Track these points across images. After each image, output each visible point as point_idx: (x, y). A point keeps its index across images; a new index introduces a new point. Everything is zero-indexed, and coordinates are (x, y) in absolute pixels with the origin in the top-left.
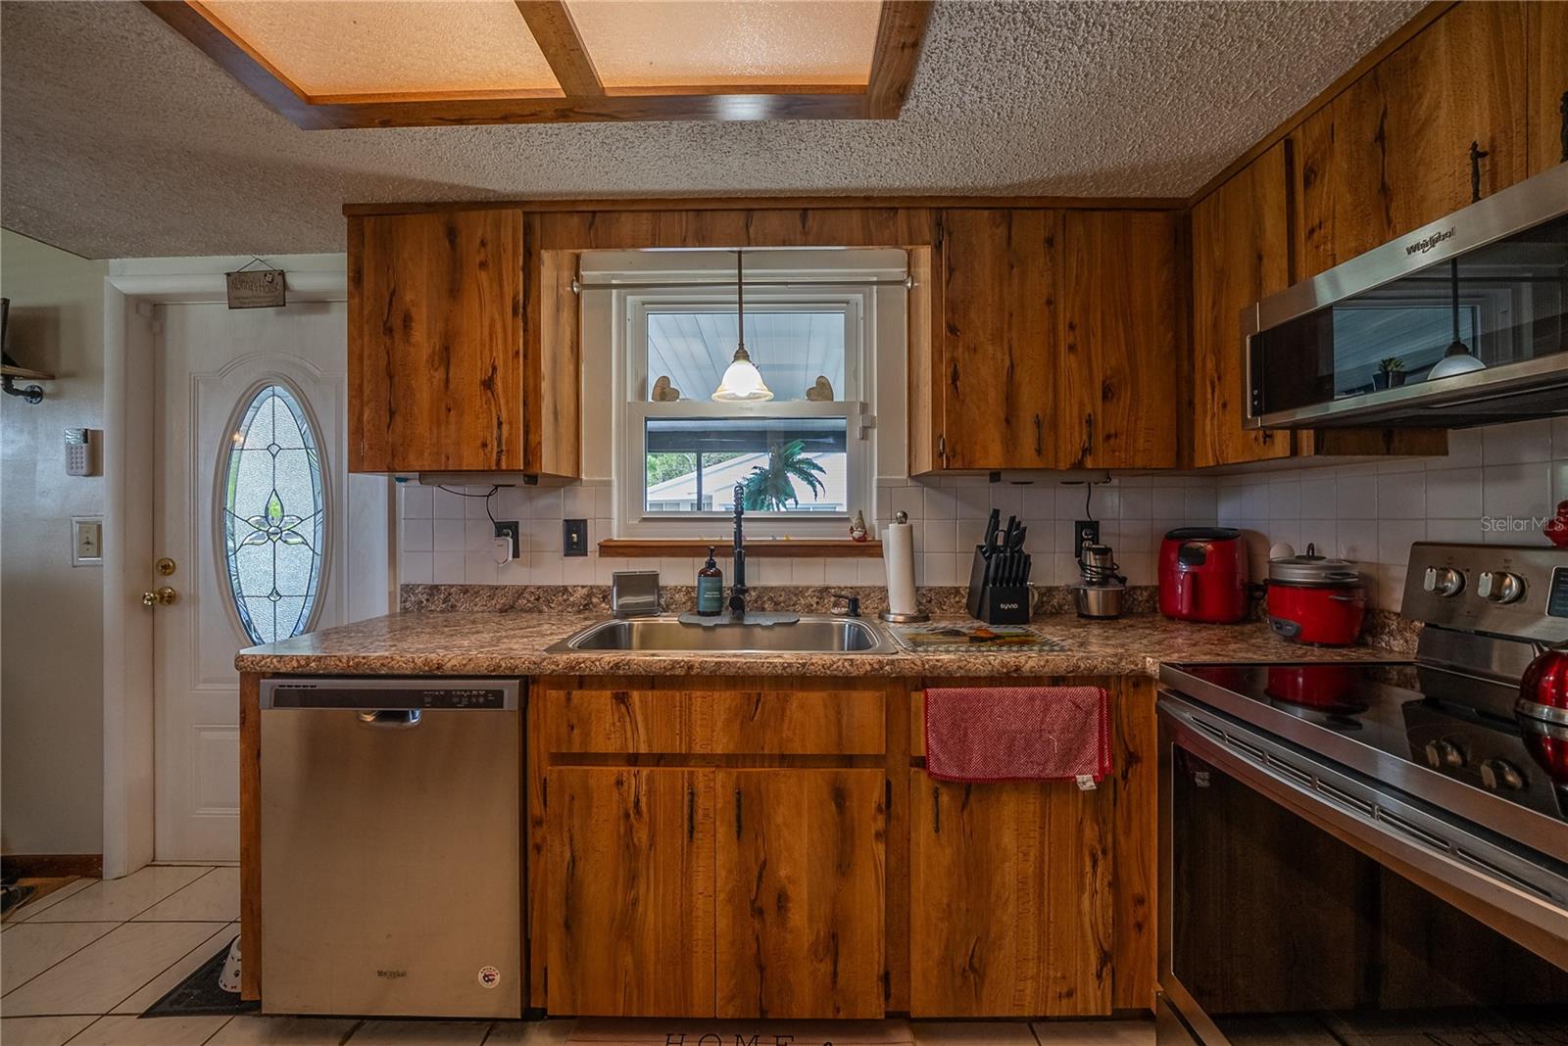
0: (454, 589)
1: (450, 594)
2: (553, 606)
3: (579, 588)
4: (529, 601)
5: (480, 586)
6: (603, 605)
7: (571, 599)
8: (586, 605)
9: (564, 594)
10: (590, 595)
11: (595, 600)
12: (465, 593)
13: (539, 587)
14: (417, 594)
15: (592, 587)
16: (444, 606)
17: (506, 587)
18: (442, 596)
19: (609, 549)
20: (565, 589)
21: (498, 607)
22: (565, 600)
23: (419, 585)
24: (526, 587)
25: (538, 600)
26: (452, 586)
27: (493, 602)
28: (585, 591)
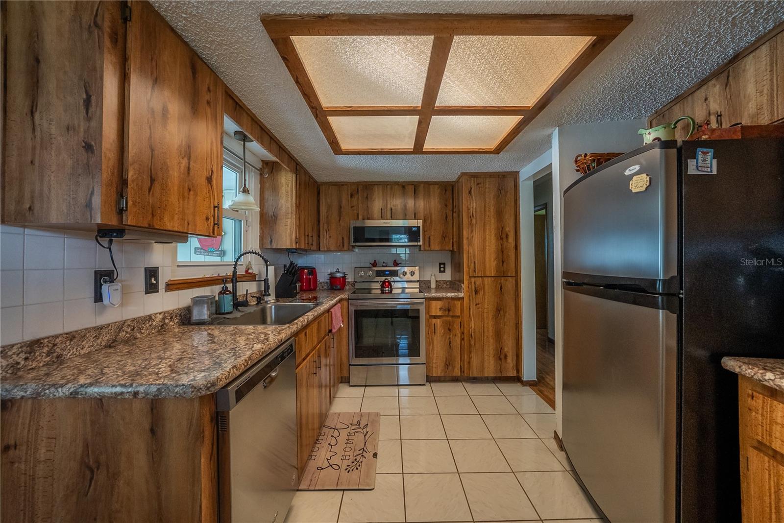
0: (60, 339)
1: (54, 345)
2: (143, 331)
3: (158, 315)
4: (127, 332)
5: (86, 329)
6: (171, 323)
7: (154, 323)
8: (162, 325)
9: (149, 322)
10: (164, 319)
11: (167, 321)
12: (71, 340)
13: (133, 320)
14: (11, 357)
15: (165, 313)
16: (48, 359)
17: (109, 324)
18: (45, 350)
19: (172, 286)
20: (150, 318)
21: (103, 344)
22: (150, 326)
23: (13, 346)
24: (125, 322)
25: (133, 330)
26: (57, 337)
27: (99, 341)
28: (161, 316)
